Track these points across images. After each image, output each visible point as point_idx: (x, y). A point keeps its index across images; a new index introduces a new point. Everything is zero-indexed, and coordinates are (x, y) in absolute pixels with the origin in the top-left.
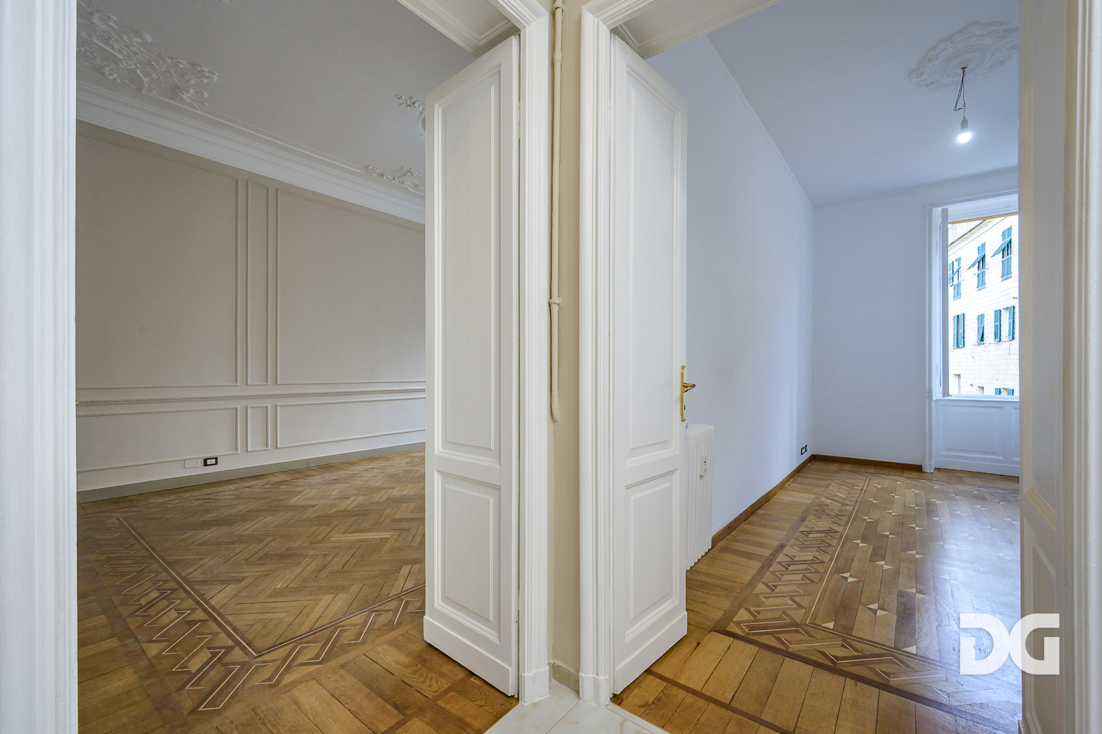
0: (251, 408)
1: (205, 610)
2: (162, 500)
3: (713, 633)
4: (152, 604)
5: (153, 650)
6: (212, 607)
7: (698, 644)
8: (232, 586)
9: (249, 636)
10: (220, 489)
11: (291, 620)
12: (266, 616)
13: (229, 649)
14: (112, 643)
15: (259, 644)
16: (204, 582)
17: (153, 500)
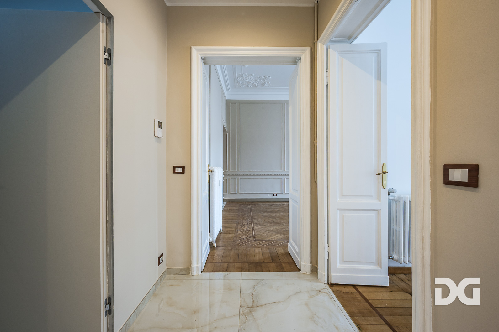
0: (286, 179)
1: (252, 229)
2: (261, 204)
3: (407, 293)
4: (244, 225)
5: (239, 233)
6: (254, 229)
7: (392, 292)
8: (261, 226)
9: (256, 236)
10: (276, 204)
11: (267, 236)
12: (264, 234)
13: (251, 237)
14: (234, 229)
15: (256, 238)
16: (256, 224)
17: (260, 204)
